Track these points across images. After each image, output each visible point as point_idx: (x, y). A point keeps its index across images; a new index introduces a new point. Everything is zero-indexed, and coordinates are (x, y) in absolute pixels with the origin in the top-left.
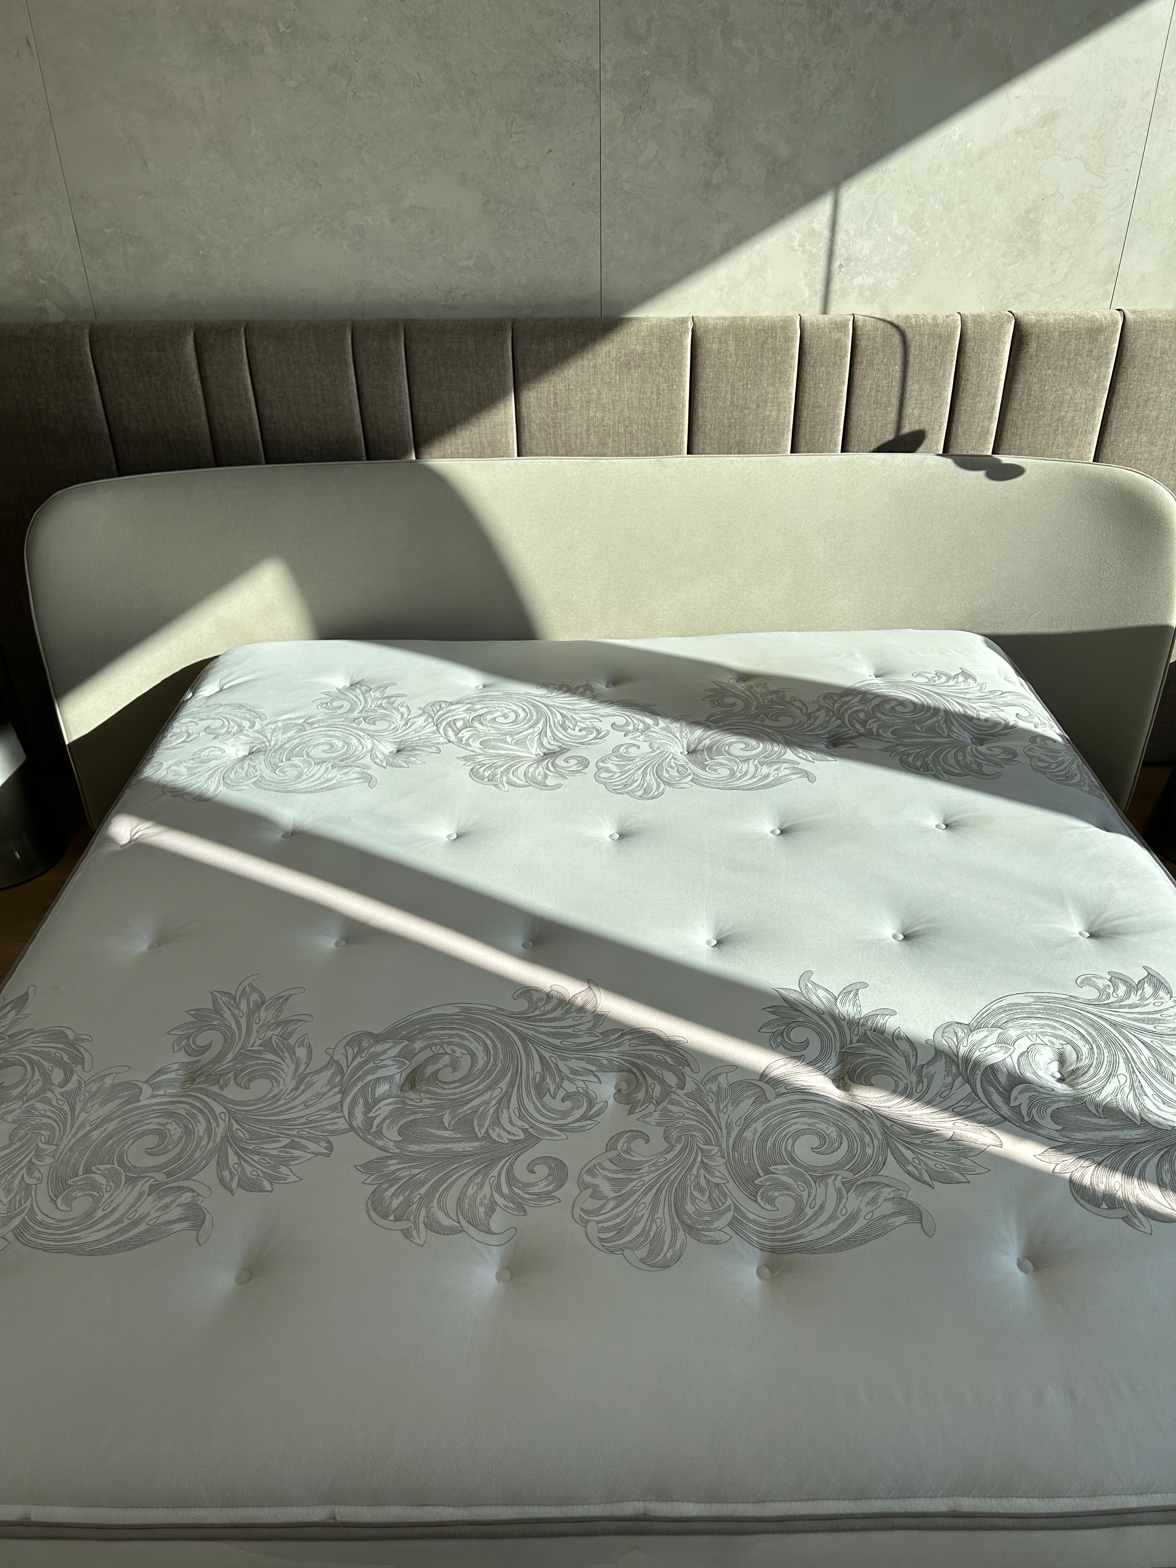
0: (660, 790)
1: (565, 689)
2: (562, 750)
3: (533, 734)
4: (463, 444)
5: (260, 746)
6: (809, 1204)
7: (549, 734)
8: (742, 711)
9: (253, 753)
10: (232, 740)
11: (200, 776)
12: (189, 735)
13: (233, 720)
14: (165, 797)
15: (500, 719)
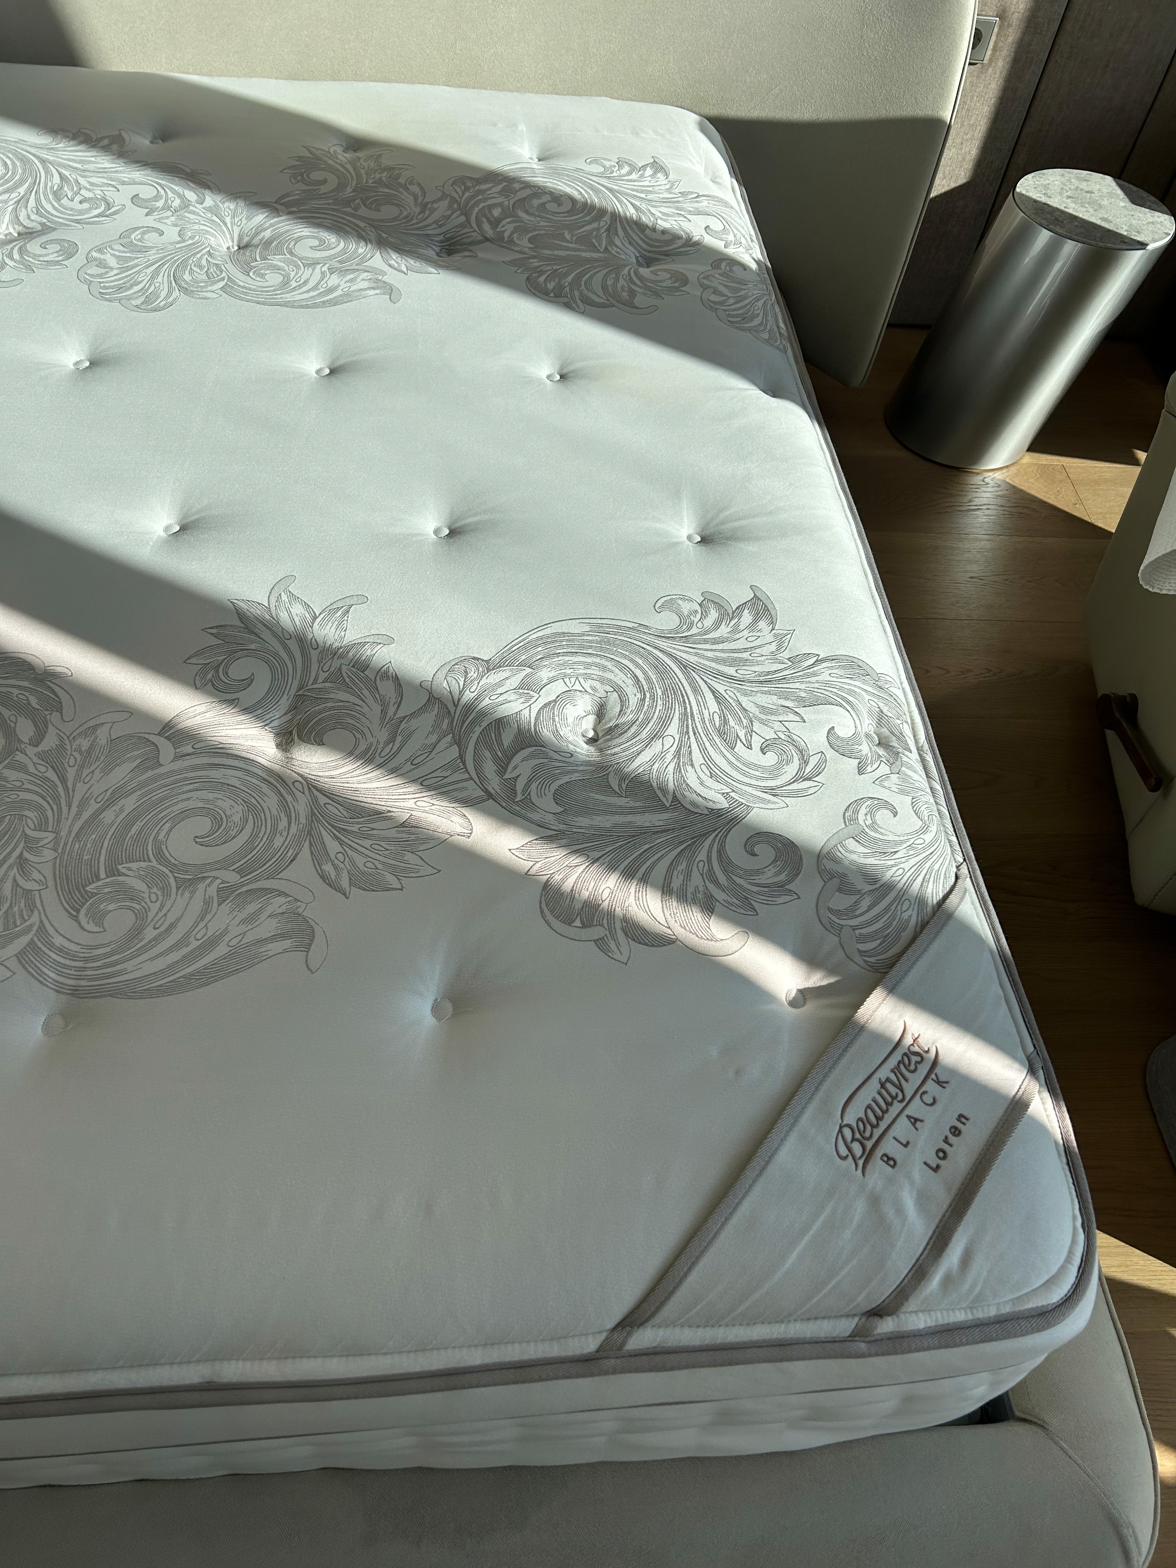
0: (171, 299)
1: (82, 138)
2: (45, 229)
6: (153, 923)
7: (32, 203)
8: (331, 192)
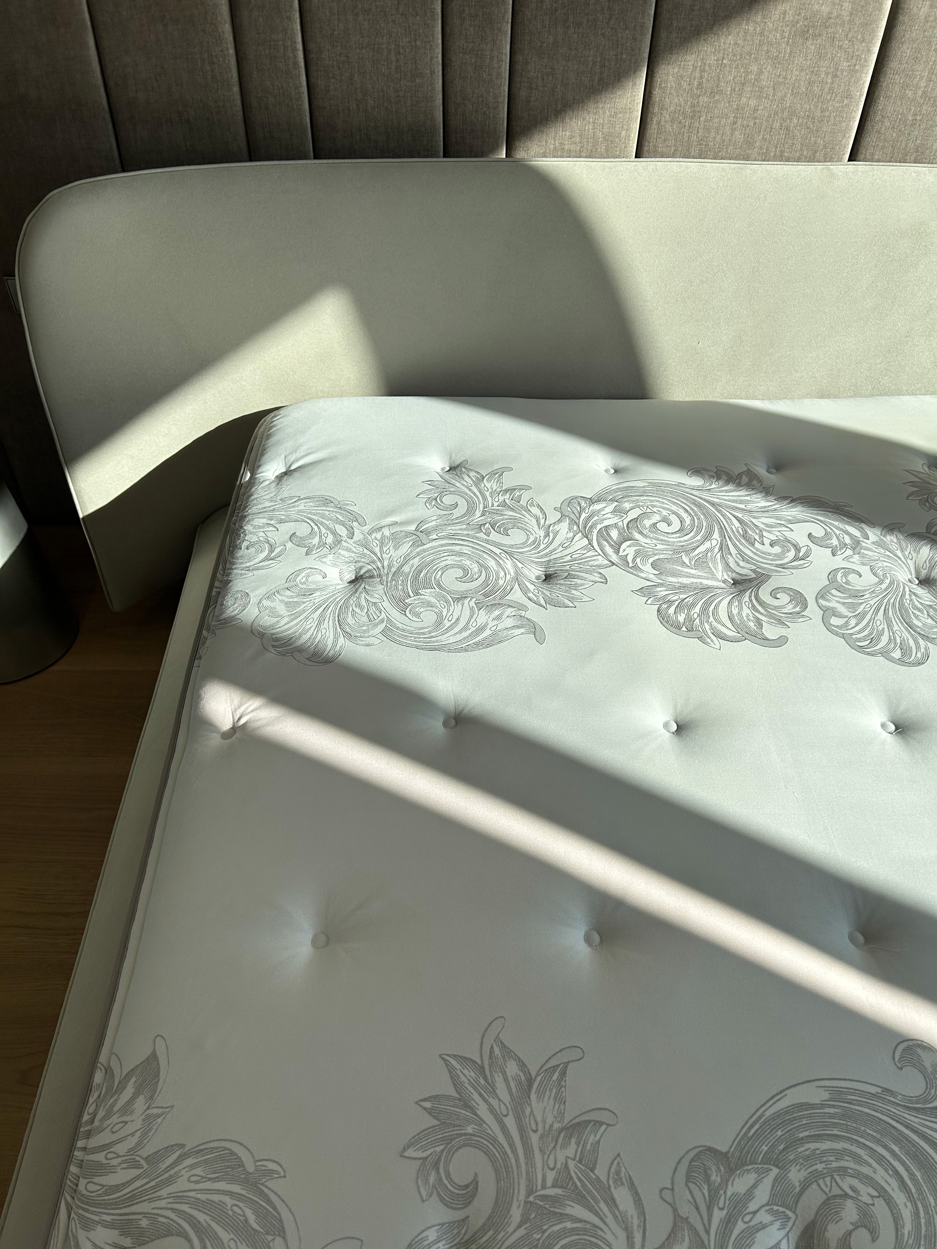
0: (923, 649)
1: (724, 477)
2: (761, 577)
3: (711, 549)
4: (571, 137)
5: (370, 567)
7: (733, 550)
9: (361, 576)
10: (331, 557)
11: (307, 618)
12: (272, 549)
13: (322, 523)
14: (269, 655)
15: (662, 526)
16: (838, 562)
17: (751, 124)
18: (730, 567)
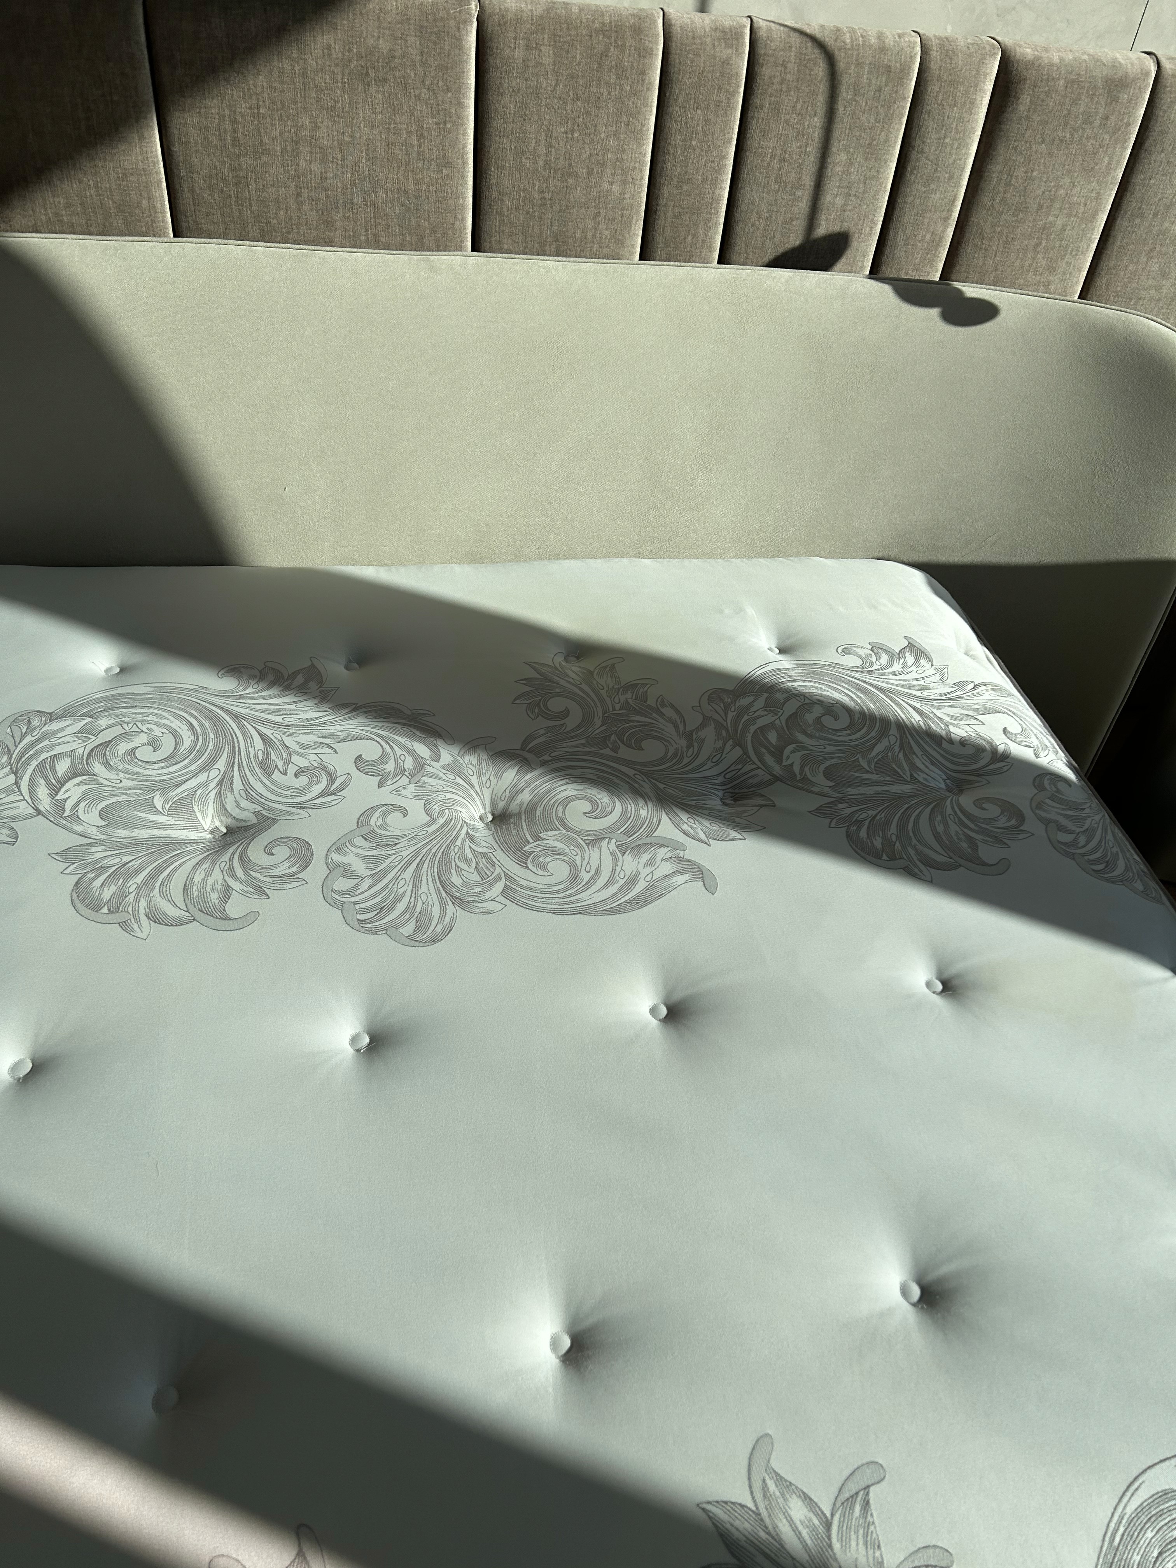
0: (447, 920)
1: (271, 677)
2: (262, 823)
3: (205, 785)
4: (68, 206)
7: (238, 783)
8: (579, 727)
15: (145, 753)
16: (385, 795)
17: (323, 195)
18: (225, 809)
